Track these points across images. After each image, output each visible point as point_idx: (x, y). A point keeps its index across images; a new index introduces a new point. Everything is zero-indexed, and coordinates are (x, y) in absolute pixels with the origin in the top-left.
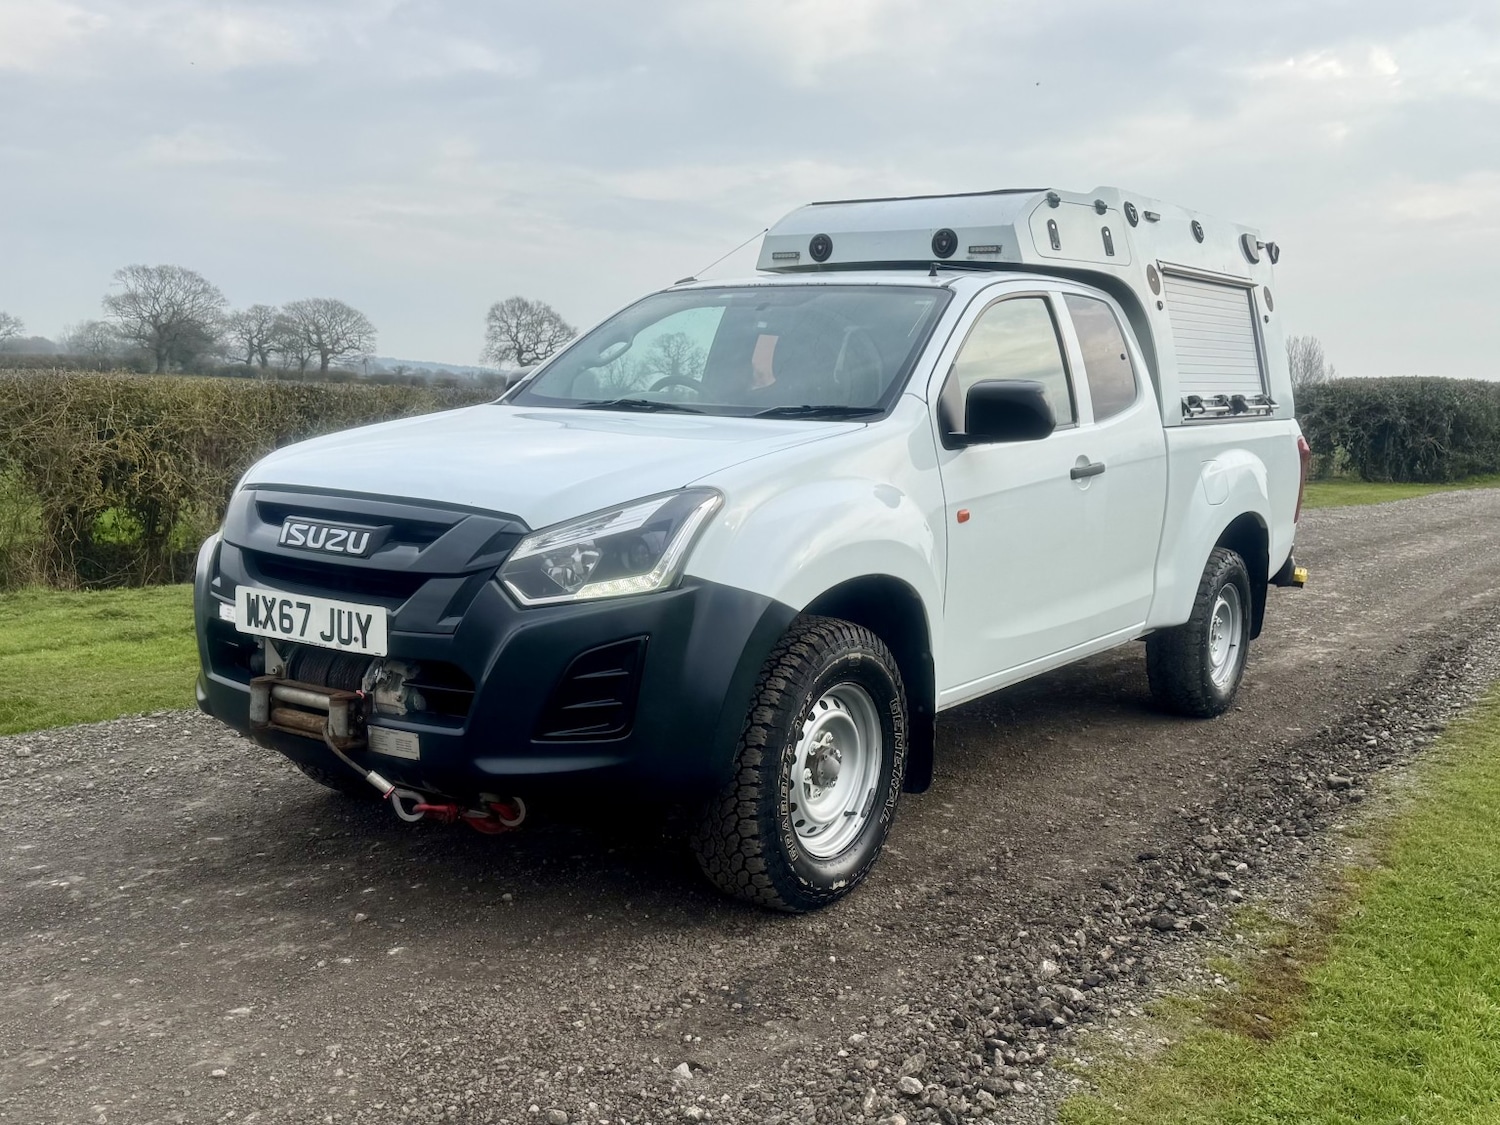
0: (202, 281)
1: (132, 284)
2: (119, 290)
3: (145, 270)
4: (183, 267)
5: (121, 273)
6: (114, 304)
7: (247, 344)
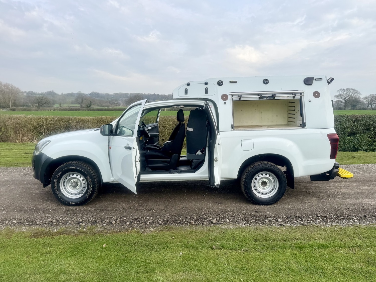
0: (356, 90)
1: (340, 92)
2: (338, 94)
3: (343, 89)
4: (352, 88)
5: (338, 90)
6: (337, 97)
7: (368, 103)
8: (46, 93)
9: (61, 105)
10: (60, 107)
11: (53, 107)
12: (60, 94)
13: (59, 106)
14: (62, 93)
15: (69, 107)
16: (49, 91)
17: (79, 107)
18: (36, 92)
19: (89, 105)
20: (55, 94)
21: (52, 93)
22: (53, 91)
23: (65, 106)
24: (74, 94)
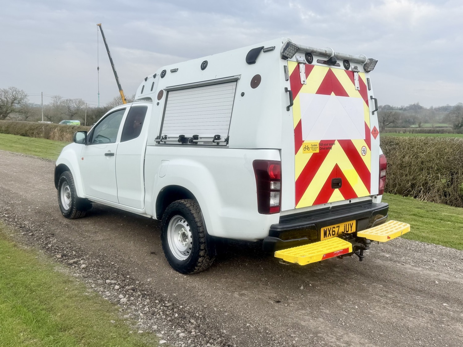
8: (407, 107)
9: (422, 124)
10: (420, 127)
11: (409, 127)
12: (428, 108)
13: (418, 126)
14: (432, 107)
15: (434, 128)
16: (413, 104)
17: (450, 127)
18: (394, 107)
19: (460, 125)
20: (421, 108)
21: (416, 108)
22: (418, 103)
23: (427, 126)
24: (450, 107)
